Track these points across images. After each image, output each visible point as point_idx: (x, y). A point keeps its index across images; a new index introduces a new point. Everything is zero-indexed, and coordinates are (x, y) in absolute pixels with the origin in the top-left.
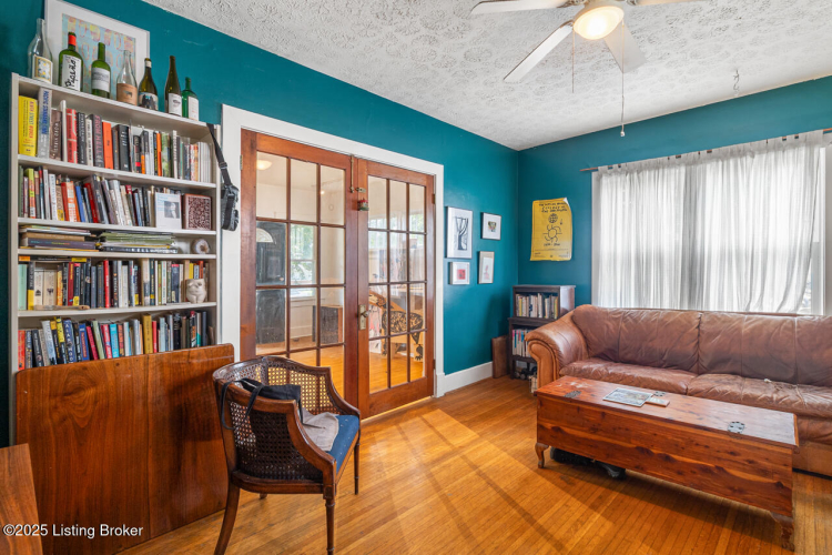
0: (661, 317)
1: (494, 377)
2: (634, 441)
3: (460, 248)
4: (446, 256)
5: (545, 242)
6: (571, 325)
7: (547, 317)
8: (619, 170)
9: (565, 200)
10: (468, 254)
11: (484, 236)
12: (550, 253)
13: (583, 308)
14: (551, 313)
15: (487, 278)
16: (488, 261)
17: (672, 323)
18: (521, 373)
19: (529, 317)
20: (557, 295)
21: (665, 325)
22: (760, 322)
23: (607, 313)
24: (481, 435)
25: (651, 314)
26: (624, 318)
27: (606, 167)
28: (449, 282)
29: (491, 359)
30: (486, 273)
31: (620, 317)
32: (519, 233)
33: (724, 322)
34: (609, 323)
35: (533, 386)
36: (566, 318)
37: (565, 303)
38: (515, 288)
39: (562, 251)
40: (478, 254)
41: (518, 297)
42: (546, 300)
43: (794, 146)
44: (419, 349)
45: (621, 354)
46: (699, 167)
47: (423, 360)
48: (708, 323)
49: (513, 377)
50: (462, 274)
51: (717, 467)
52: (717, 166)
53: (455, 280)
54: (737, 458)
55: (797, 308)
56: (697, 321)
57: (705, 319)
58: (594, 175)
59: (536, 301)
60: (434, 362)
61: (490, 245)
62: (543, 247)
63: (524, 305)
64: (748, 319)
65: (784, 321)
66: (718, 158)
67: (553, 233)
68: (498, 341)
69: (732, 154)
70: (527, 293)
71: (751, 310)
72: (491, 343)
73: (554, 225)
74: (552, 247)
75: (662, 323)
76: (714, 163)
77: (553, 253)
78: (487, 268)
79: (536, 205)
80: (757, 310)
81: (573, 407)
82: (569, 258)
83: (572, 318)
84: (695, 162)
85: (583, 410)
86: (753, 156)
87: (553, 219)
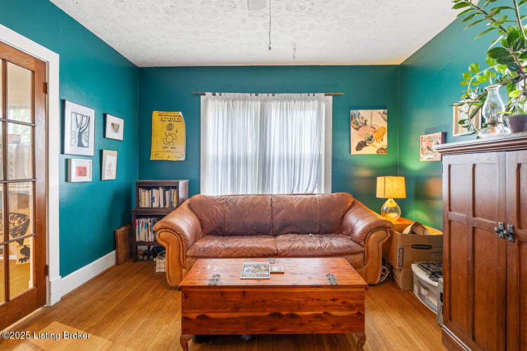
0: (250, 200)
1: (117, 263)
2: (268, 310)
3: (80, 145)
4: (62, 152)
5: (164, 145)
6: (189, 211)
7: (167, 206)
8: (220, 97)
9: (180, 113)
10: (90, 150)
11: (107, 136)
12: (167, 154)
13: (196, 197)
14: (171, 203)
15: (111, 175)
16: (111, 159)
17: (258, 203)
18: (144, 255)
19: (152, 208)
20: (176, 188)
21: (253, 205)
22: (301, 200)
23: (215, 200)
24: (113, 340)
25: (244, 199)
26: (227, 203)
27: (211, 93)
28: (67, 179)
29: (115, 247)
30: (109, 171)
31: (223, 202)
32: (140, 136)
33: (285, 201)
34: (217, 207)
35: (158, 266)
36: (184, 206)
37: (182, 195)
38: (138, 183)
39: (177, 153)
40: (101, 152)
41: (142, 191)
42: (167, 192)
43: (313, 100)
44: (25, 251)
45: (226, 229)
46: (268, 103)
47: (31, 261)
48: (276, 202)
49: (136, 260)
50: (82, 171)
51: (325, 313)
52: (277, 104)
53: (74, 177)
54: (337, 303)
55: (314, 190)
56: (270, 201)
57: (274, 200)
58: (202, 97)
59: (158, 193)
60: (46, 268)
61: (112, 144)
62: (162, 150)
63: (147, 197)
64: (296, 198)
65: (312, 198)
66: (278, 100)
67: (170, 139)
68: (121, 231)
69: (285, 99)
70: (149, 187)
71: (294, 193)
72: (115, 233)
73: (171, 132)
74: (169, 149)
75: (251, 204)
76: (276, 103)
77: (170, 154)
78: (110, 166)
79: (156, 114)
80: (296, 193)
81: (217, 293)
82: (183, 159)
83: (189, 205)
84: (266, 100)
85: (226, 293)
86: (295, 102)
87: (170, 127)
